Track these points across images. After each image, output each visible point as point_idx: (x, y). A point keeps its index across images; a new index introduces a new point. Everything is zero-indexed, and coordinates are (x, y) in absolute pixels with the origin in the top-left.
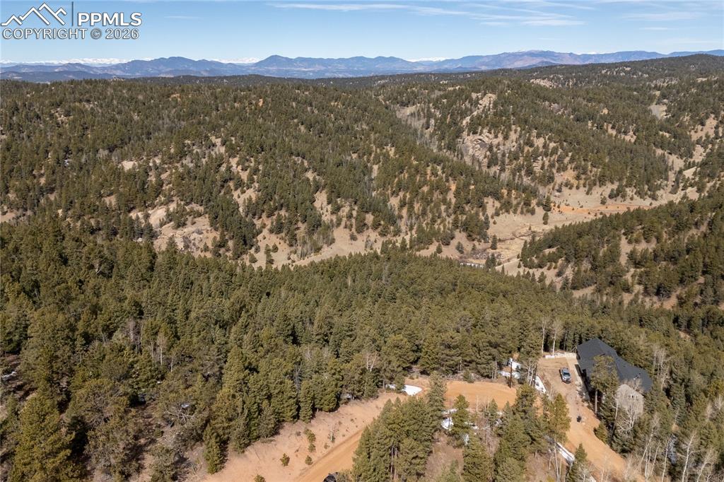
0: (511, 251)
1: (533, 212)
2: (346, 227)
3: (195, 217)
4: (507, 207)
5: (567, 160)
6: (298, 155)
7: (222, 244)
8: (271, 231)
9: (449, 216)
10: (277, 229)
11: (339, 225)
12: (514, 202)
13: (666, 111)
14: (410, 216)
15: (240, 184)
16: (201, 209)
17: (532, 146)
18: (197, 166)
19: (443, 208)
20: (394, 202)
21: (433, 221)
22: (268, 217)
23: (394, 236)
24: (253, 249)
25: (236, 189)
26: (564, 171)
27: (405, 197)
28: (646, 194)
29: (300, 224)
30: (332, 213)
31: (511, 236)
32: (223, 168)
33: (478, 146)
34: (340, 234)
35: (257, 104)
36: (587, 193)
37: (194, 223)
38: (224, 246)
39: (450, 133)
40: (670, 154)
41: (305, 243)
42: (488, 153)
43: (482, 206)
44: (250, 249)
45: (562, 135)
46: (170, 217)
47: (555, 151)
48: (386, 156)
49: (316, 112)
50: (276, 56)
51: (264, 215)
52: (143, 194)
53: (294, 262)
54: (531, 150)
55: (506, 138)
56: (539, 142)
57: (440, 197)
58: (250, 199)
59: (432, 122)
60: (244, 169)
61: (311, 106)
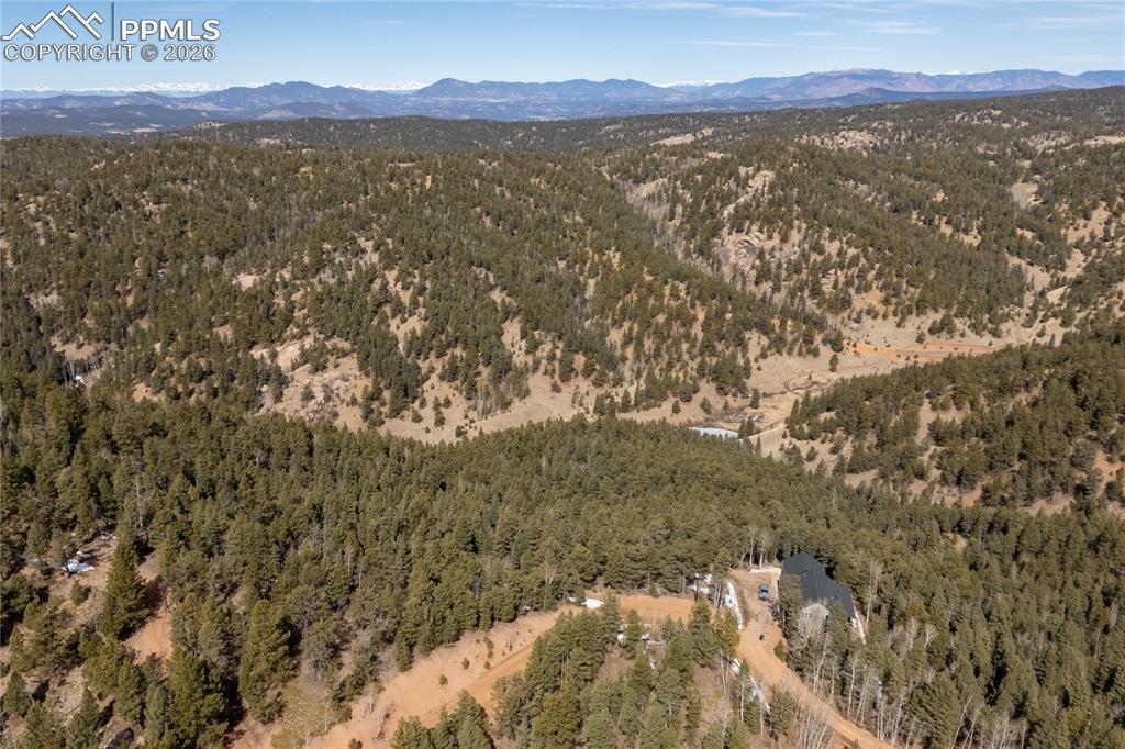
0: (779, 411)
1: (816, 353)
2: (545, 373)
3: (339, 357)
4: (778, 344)
5: (871, 276)
6: (481, 265)
7: (374, 396)
8: (442, 378)
9: (692, 360)
10: (450, 375)
11: (536, 369)
12: (790, 338)
13: (1036, 193)
14: (637, 358)
15: (399, 309)
16: (347, 345)
17: (821, 252)
18: (341, 283)
19: (685, 346)
20: (615, 336)
21: (670, 366)
22: (438, 357)
23: (614, 386)
24: (417, 402)
25: (394, 317)
26: (866, 291)
27: (631, 329)
28: (985, 328)
29: (481, 368)
30: (527, 352)
31: (782, 389)
32: (376, 286)
33: (744, 251)
34: (538, 383)
35: (423, 185)
36: (899, 326)
37: (337, 366)
38: (377, 398)
39: (703, 228)
40: (1031, 264)
41: (488, 395)
42: (758, 262)
43: (742, 344)
44: (413, 402)
45: (866, 238)
46: (305, 356)
47: (855, 259)
48: (608, 266)
49: (508, 195)
50: (449, 79)
51: (432, 355)
52: (267, 323)
53: (472, 421)
54: (820, 258)
55: (784, 239)
56: (832, 248)
57: (682, 331)
58: (413, 332)
59: (679, 209)
60: (406, 287)
61: (501, 184)
